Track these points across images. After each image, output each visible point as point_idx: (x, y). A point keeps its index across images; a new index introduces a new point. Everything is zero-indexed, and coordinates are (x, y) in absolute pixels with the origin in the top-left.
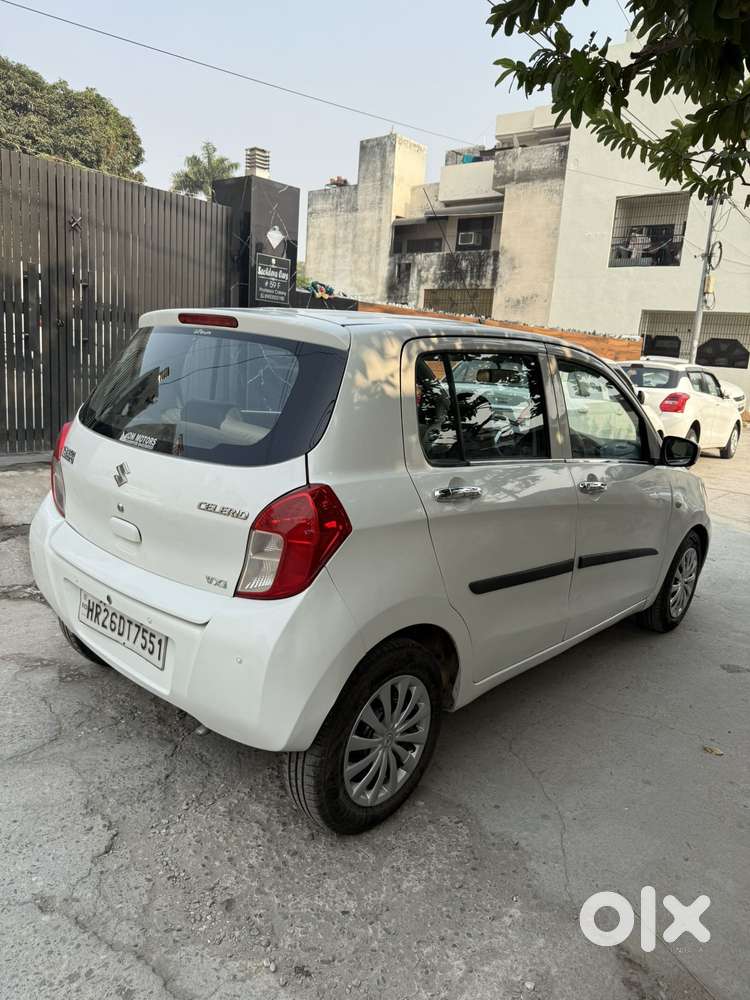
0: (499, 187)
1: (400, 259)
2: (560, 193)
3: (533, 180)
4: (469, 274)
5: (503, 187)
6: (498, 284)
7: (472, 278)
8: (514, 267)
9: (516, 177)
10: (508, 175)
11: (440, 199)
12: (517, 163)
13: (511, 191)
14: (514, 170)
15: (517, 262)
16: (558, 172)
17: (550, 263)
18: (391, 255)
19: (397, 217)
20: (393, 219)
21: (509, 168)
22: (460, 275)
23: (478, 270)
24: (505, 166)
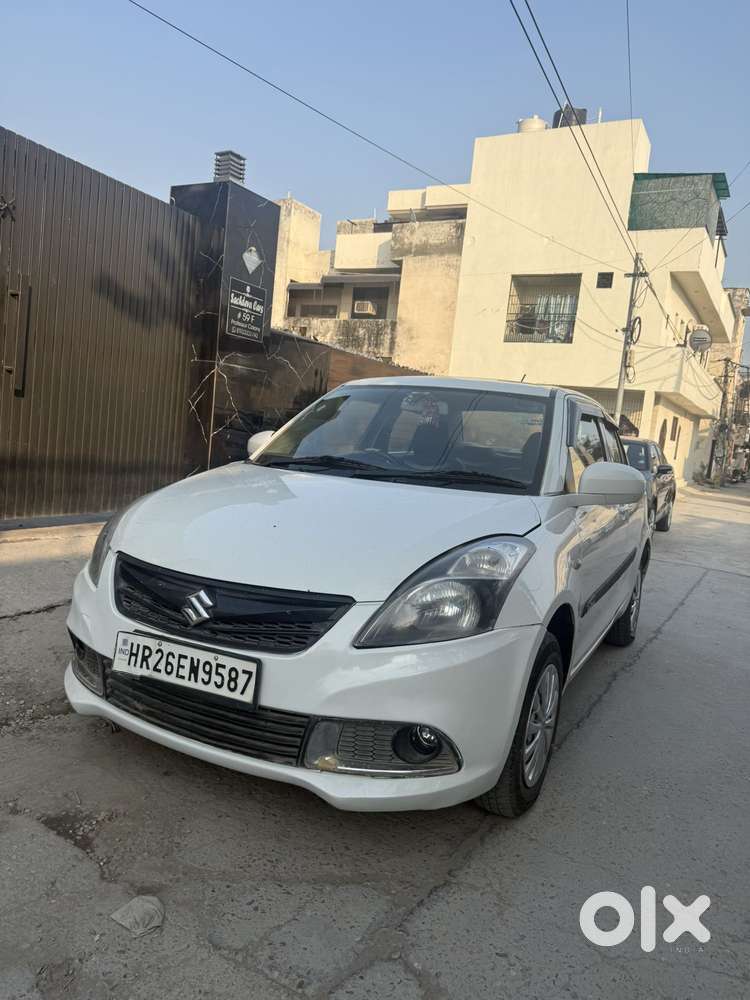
0: (396, 259)
1: (295, 323)
2: (457, 268)
3: (430, 254)
4: (366, 342)
5: (400, 258)
6: (396, 353)
7: (369, 345)
8: (412, 338)
9: (413, 250)
10: (405, 247)
11: (337, 266)
12: (415, 237)
13: (409, 263)
14: (411, 244)
15: (414, 333)
16: (455, 247)
17: (448, 334)
18: (285, 319)
19: (292, 281)
20: (288, 282)
21: (406, 240)
22: (357, 342)
23: (376, 339)
24: (402, 239)
